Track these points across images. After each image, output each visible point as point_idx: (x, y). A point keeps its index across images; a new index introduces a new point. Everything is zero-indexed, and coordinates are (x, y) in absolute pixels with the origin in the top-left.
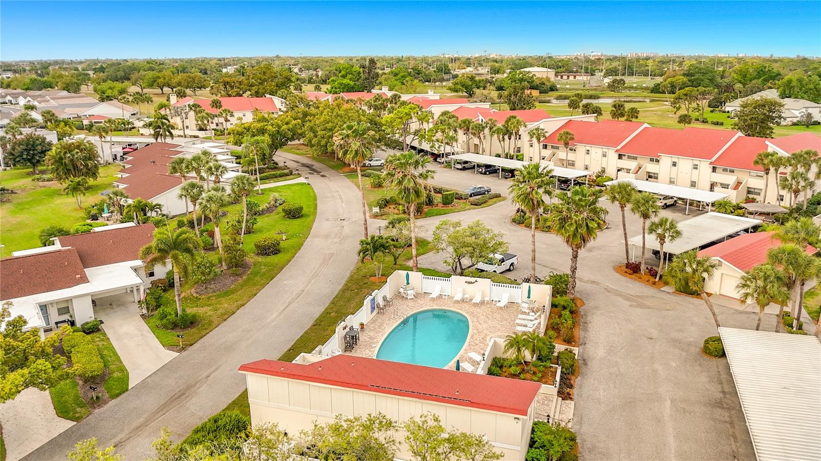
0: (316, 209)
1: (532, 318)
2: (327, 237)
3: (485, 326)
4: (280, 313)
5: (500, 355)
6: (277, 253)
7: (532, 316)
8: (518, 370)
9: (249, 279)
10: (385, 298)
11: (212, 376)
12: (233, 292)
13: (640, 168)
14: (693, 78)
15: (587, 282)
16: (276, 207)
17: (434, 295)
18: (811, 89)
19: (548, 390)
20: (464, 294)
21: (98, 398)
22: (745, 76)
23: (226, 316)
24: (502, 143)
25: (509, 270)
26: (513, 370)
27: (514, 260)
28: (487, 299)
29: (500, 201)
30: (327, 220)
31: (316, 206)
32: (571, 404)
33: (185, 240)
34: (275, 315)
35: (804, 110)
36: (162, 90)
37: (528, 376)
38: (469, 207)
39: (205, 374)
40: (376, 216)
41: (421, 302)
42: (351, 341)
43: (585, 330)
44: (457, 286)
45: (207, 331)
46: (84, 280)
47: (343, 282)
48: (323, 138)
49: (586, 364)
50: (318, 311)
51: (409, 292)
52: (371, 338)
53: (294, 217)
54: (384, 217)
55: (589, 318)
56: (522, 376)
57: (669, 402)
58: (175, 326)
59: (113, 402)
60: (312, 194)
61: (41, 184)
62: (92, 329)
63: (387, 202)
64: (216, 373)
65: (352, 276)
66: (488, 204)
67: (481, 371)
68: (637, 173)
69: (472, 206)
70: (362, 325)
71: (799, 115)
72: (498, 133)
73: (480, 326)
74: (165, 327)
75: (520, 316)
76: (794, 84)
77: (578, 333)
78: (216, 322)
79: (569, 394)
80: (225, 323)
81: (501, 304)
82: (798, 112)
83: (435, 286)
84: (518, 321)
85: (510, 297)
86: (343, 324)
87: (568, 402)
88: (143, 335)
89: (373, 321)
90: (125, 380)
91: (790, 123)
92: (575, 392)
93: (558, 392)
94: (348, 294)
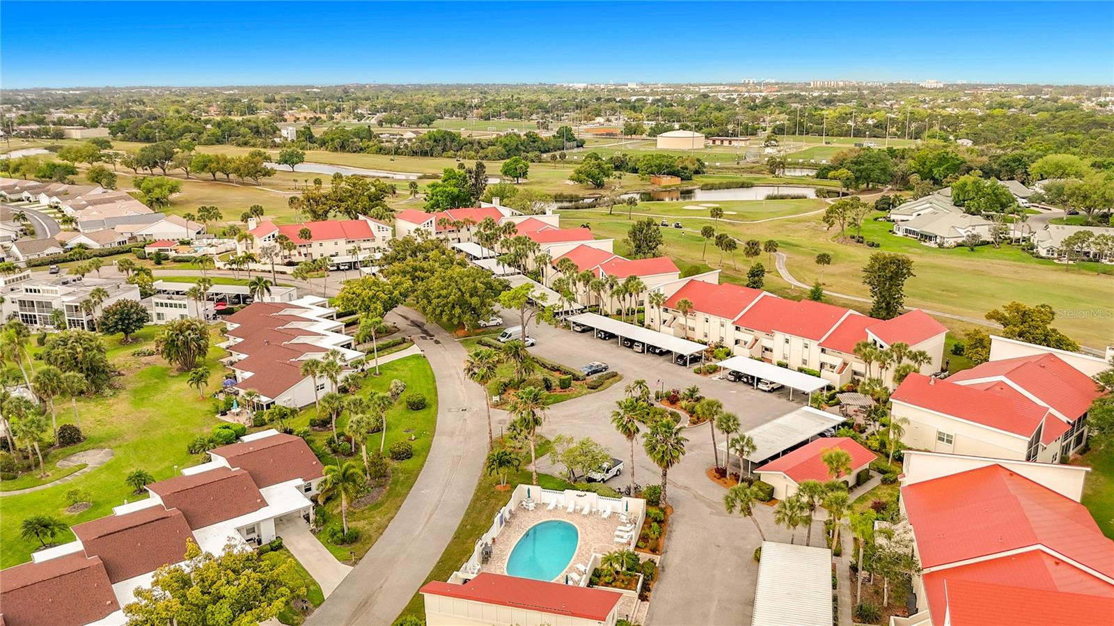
0: (436, 395)
1: (628, 529)
2: (452, 434)
3: (591, 537)
4: (425, 526)
5: (599, 566)
6: (409, 458)
7: (629, 527)
8: (611, 579)
9: (391, 489)
10: (510, 512)
11: (384, 586)
12: (381, 504)
13: (756, 340)
14: (862, 167)
15: (681, 487)
16: (398, 394)
17: (551, 507)
18: (989, 194)
19: (632, 595)
20: (575, 505)
21: (307, 608)
22: (925, 163)
23: (382, 529)
24: (622, 302)
25: (616, 475)
26: (607, 579)
27: (620, 466)
28: (594, 510)
29: (616, 382)
30: (449, 410)
31: (436, 388)
32: (647, 604)
33: (352, 474)
34: (421, 528)
35: (970, 229)
36: (214, 175)
37: (618, 583)
38: (585, 391)
39: (378, 585)
40: (496, 406)
41: (540, 513)
42: (486, 556)
43: (669, 539)
44: (569, 499)
45: (370, 545)
46: (264, 504)
47: (473, 491)
48: (438, 306)
49: (663, 571)
50: (455, 523)
51: (530, 505)
52: (501, 551)
53: (418, 409)
54: (504, 407)
55: (674, 527)
56: (613, 584)
57: (716, 602)
58: (343, 542)
59: (317, 611)
60: (429, 373)
61: (144, 359)
62: (277, 547)
63: (506, 386)
64: (386, 584)
65: (480, 484)
66: (604, 386)
67: (583, 584)
68: (752, 347)
69: (589, 390)
70: (494, 539)
71: (965, 235)
72: (618, 294)
73: (587, 537)
74: (336, 543)
75: (619, 528)
76: (968, 188)
77: (663, 542)
78: (374, 537)
79: (647, 597)
80: (382, 537)
81: (605, 516)
82: (964, 231)
83: (552, 498)
84: (617, 533)
85: (613, 508)
86: (480, 543)
87: (645, 603)
88: (318, 550)
89: (502, 534)
90: (319, 592)
91: (954, 244)
92: (651, 595)
93: (640, 595)
94: (478, 505)
